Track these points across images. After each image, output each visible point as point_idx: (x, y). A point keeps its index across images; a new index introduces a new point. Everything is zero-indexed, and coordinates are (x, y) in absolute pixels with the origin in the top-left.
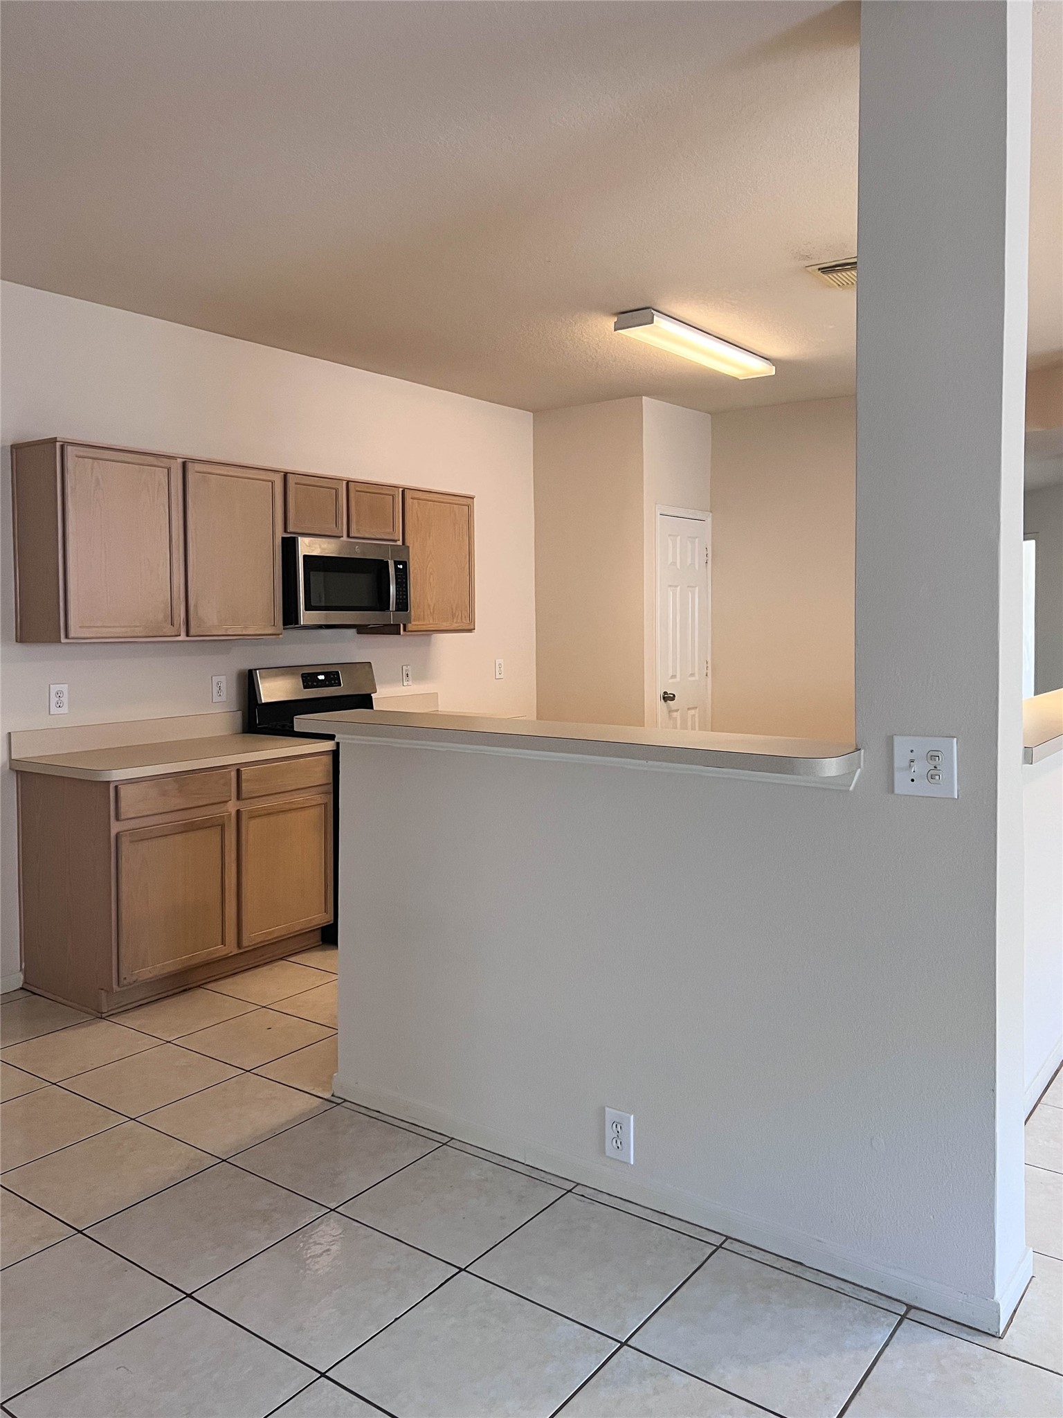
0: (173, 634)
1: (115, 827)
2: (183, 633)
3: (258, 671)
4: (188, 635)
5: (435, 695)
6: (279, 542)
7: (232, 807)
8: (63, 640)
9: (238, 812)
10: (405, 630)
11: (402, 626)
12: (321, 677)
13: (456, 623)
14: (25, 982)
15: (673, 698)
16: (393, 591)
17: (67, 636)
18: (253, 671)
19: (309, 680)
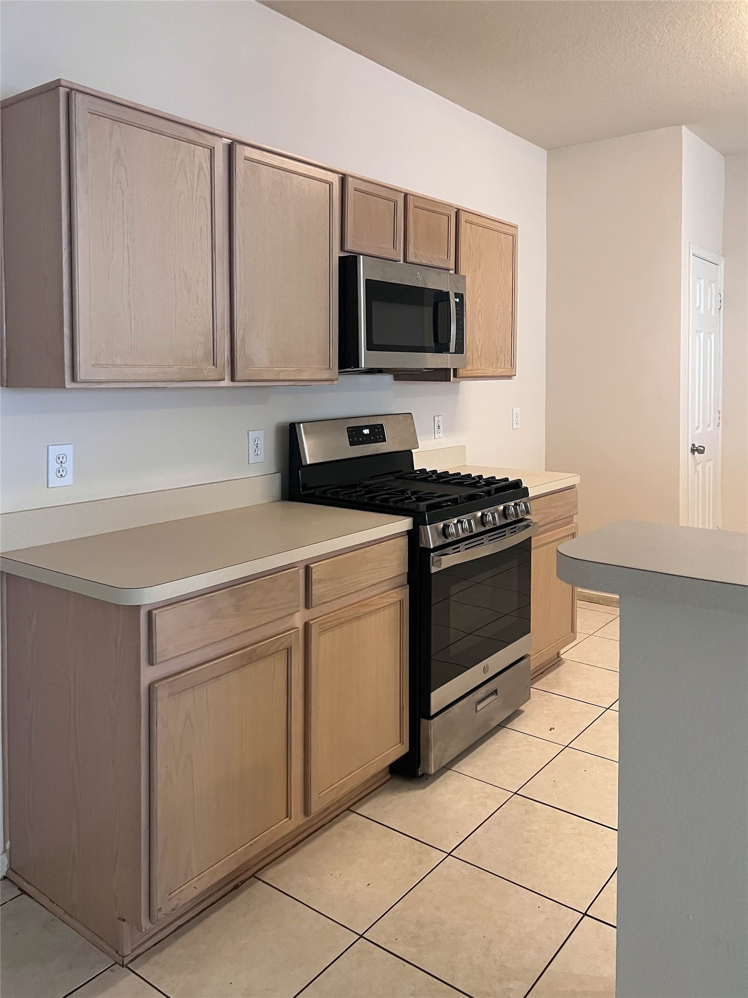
0: (216, 378)
1: (148, 674)
2: (227, 377)
3: (301, 425)
4: (233, 379)
5: (462, 448)
6: (336, 262)
7: (298, 621)
8: (68, 384)
9: (307, 626)
10: (455, 376)
11: (452, 371)
12: (366, 431)
13: (500, 368)
14: (10, 868)
15: (701, 452)
16: (454, 330)
17: (74, 379)
18: (296, 425)
19: (355, 435)
